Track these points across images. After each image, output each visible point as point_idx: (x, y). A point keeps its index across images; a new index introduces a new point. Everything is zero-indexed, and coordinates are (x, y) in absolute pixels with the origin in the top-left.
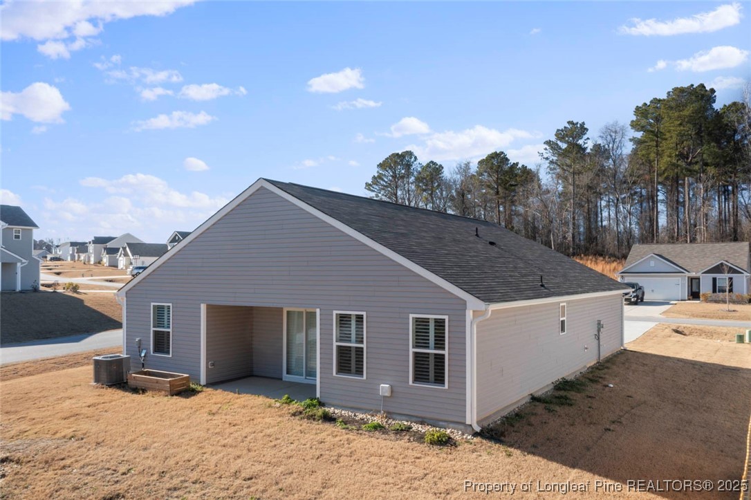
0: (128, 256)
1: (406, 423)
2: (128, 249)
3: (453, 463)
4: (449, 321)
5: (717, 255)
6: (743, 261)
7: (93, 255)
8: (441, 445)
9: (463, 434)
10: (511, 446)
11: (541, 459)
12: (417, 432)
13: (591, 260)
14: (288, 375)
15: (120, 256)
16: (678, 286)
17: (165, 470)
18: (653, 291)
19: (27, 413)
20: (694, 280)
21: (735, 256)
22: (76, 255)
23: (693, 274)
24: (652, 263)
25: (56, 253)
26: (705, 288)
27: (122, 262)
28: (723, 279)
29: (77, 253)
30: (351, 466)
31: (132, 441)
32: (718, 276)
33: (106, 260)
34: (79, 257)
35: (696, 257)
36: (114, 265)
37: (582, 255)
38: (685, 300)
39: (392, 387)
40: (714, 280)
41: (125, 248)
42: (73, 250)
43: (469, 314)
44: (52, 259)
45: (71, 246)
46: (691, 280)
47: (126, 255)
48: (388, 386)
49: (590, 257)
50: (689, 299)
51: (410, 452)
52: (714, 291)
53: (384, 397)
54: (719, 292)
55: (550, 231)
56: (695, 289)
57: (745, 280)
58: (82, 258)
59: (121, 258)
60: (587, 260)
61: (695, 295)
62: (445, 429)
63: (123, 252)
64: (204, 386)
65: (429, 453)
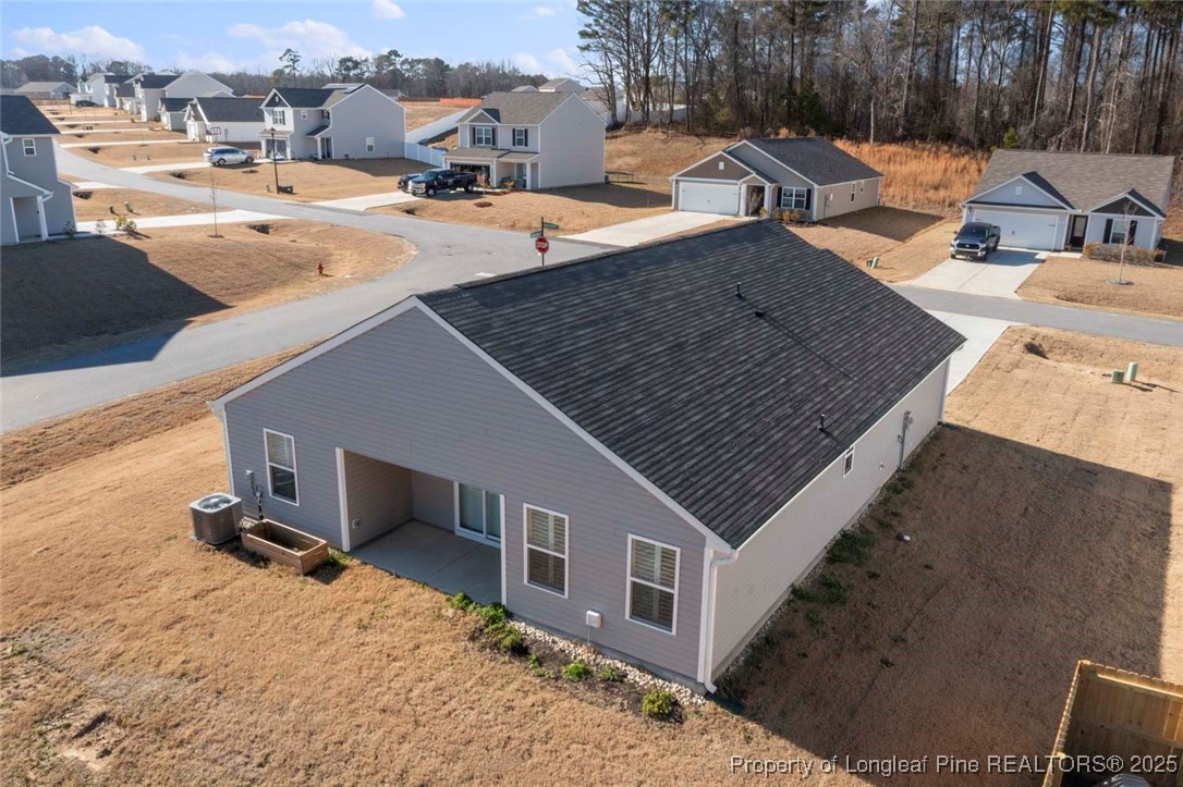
0: (202, 120)
1: (619, 665)
2: (199, 107)
3: (675, 757)
4: (681, 555)
5: (1122, 177)
6: (1157, 192)
7: (144, 107)
8: (662, 719)
9: (692, 696)
10: (753, 718)
11: (788, 744)
12: (633, 685)
13: (930, 150)
14: (462, 529)
15: (189, 118)
16: (1053, 227)
17: (313, 762)
18: (1013, 233)
19: (115, 611)
20: (1078, 219)
21: (1148, 182)
22: (117, 100)
23: (1079, 212)
24: (1019, 190)
25: (83, 90)
26: (1093, 236)
27: (193, 129)
28: (1122, 222)
29: (118, 96)
30: (547, 765)
31: (263, 691)
32: (1116, 217)
33: (166, 118)
34: (122, 104)
35: (1088, 179)
36: (181, 130)
37: (917, 142)
38: (1059, 251)
39: (602, 619)
40: (1109, 222)
41: (196, 105)
42: (111, 91)
43: (709, 554)
44: (80, 104)
45: (107, 82)
46: (1074, 218)
47: (197, 118)
48: (597, 615)
49: (929, 146)
50: (1066, 250)
51: (620, 734)
52: (1106, 240)
53: (592, 628)
54: (1113, 241)
55: (870, 99)
56: (1078, 234)
57: (1155, 226)
58: (127, 107)
59: (189, 122)
60: (924, 150)
61: (1075, 243)
62: (670, 682)
63: (192, 113)
64: (348, 553)
65: (646, 736)
